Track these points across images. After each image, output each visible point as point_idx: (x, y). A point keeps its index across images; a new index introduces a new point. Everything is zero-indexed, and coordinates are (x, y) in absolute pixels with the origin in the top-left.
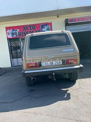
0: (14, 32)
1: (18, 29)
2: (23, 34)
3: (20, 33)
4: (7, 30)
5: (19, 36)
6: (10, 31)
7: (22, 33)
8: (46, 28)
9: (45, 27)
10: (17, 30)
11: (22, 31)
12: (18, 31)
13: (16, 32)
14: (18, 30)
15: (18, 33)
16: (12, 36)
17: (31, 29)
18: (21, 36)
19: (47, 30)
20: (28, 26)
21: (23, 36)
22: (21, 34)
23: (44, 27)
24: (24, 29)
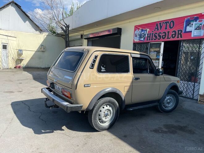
0: (142, 32)
1: (148, 28)
2: (154, 37)
3: (150, 34)
4: (135, 30)
5: (147, 40)
6: (138, 32)
7: (153, 34)
8: (196, 24)
9: (194, 23)
10: (146, 30)
11: (153, 32)
12: (147, 32)
13: (145, 33)
14: (148, 30)
15: (147, 35)
16: (139, 40)
17: (166, 28)
18: (150, 40)
19: (196, 29)
20: (163, 23)
21: (152, 39)
22: (150, 37)
23: (192, 23)
24: (156, 28)
